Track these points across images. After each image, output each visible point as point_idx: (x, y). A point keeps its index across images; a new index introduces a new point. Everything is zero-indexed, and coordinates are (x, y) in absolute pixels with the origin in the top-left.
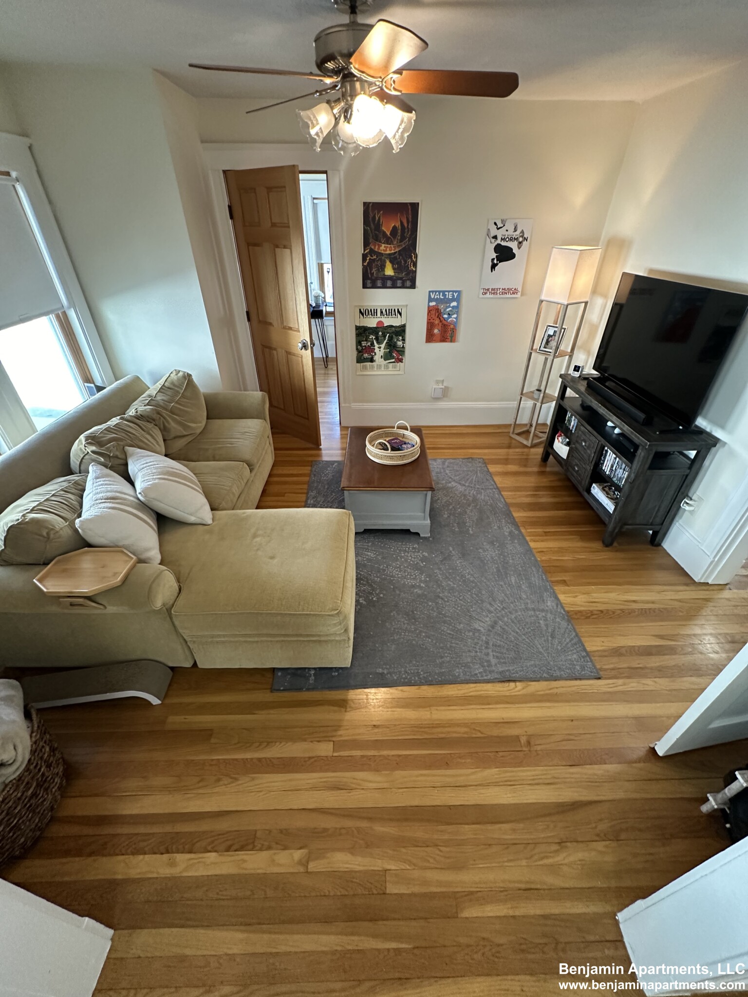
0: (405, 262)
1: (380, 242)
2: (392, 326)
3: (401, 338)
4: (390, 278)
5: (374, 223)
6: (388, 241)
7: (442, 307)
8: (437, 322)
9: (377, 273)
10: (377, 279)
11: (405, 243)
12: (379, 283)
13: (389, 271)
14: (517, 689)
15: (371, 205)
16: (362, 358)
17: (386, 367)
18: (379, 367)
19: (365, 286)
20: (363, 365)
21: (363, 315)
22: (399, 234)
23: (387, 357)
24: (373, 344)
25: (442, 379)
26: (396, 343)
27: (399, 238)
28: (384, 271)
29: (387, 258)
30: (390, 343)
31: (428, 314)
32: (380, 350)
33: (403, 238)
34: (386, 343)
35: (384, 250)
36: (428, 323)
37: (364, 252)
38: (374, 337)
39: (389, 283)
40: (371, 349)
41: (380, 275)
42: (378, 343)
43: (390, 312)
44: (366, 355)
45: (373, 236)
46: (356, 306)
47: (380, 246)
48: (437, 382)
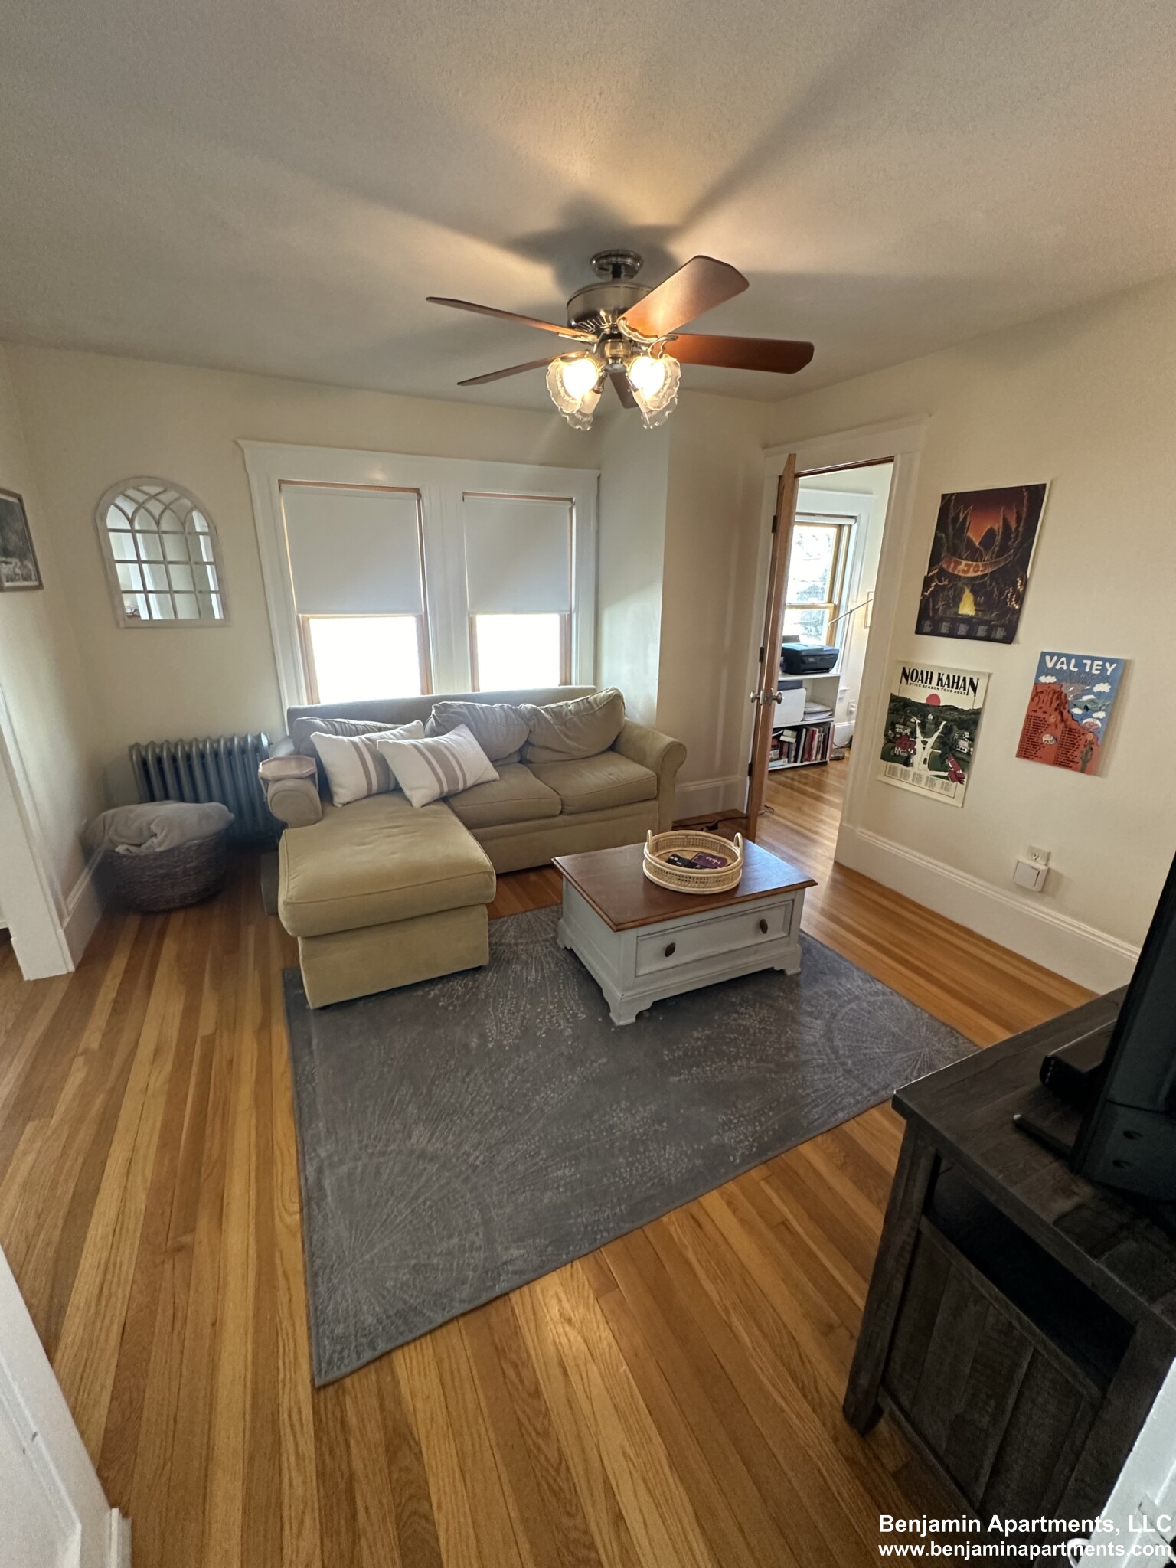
0: (1001, 593)
1: (960, 557)
2: (954, 709)
3: (967, 734)
4: (966, 619)
5: (954, 527)
6: (974, 555)
7: (1070, 690)
8: (1053, 719)
9: (944, 611)
10: (942, 620)
11: (1006, 559)
12: (945, 627)
13: (967, 608)
14: (286, 1216)
15: (954, 497)
16: (892, 754)
17: (930, 783)
18: (918, 778)
19: (919, 631)
20: (890, 766)
21: (907, 679)
22: (997, 543)
23: (935, 763)
24: (913, 733)
25: (1047, 850)
26: (956, 741)
27: (996, 549)
28: (958, 607)
29: (967, 584)
30: (945, 739)
31: (1032, 699)
32: (924, 748)
33: (1004, 549)
34: (939, 737)
35: (964, 571)
36: (1028, 717)
37: (929, 573)
38: (918, 721)
39: (963, 629)
40: (908, 742)
41: (950, 614)
42: (924, 734)
43: (953, 682)
44: (899, 750)
45: (948, 547)
46: (898, 662)
47: (957, 564)
48: (1034, 854)
